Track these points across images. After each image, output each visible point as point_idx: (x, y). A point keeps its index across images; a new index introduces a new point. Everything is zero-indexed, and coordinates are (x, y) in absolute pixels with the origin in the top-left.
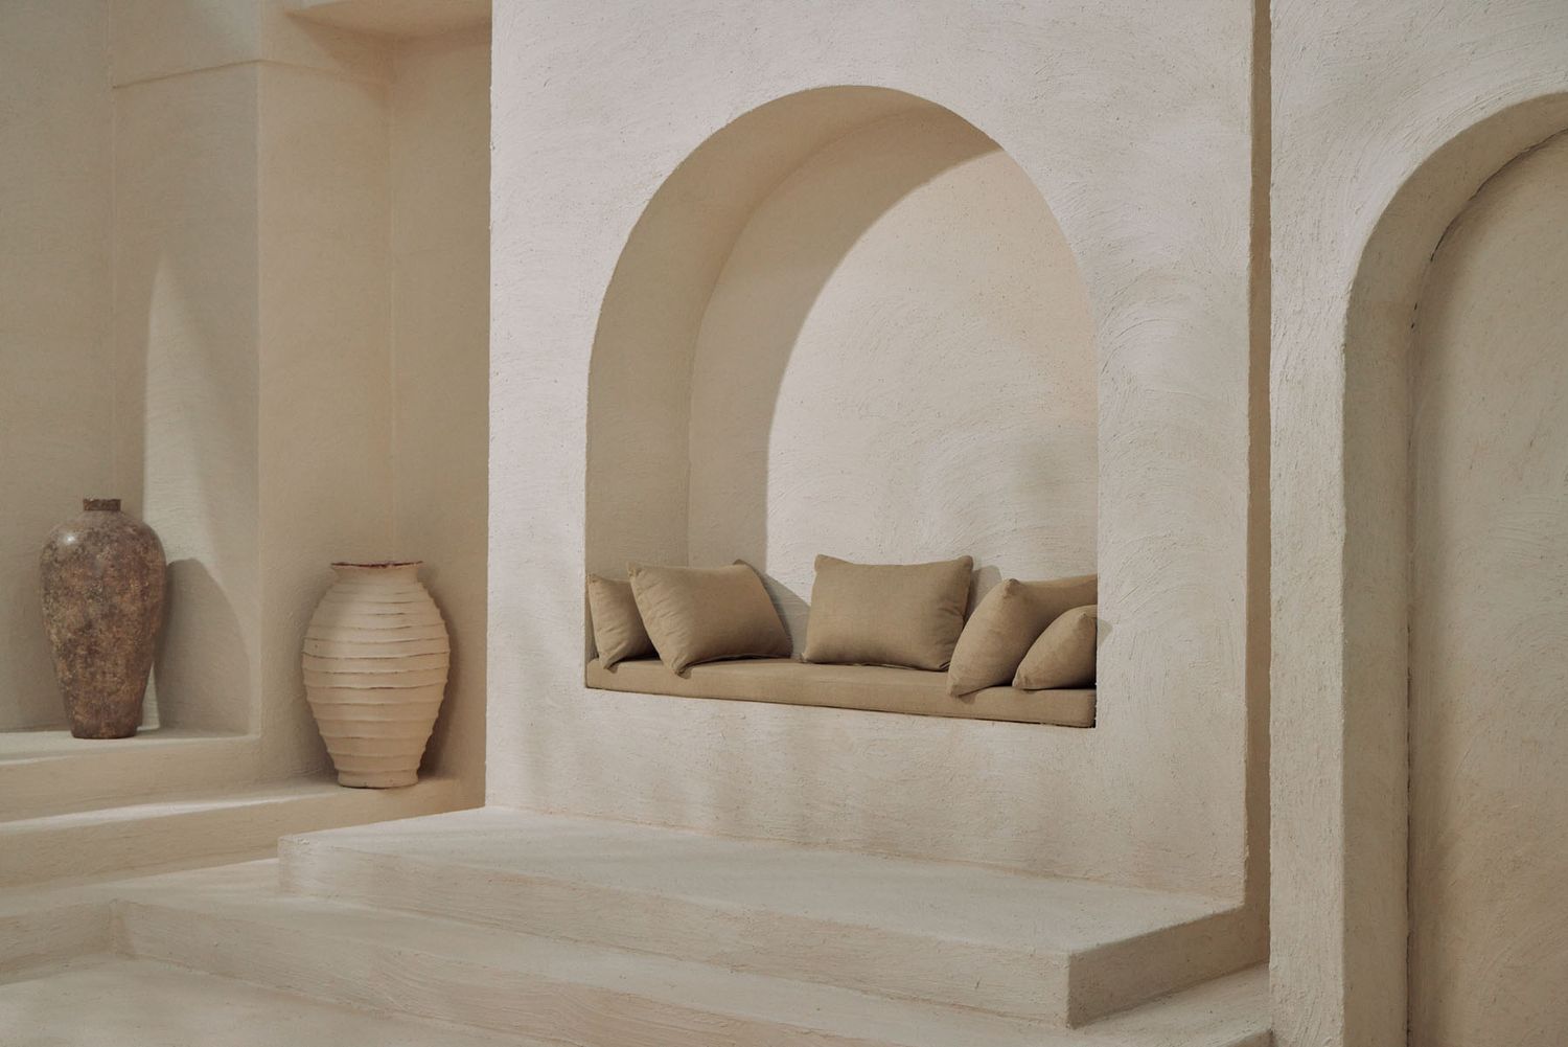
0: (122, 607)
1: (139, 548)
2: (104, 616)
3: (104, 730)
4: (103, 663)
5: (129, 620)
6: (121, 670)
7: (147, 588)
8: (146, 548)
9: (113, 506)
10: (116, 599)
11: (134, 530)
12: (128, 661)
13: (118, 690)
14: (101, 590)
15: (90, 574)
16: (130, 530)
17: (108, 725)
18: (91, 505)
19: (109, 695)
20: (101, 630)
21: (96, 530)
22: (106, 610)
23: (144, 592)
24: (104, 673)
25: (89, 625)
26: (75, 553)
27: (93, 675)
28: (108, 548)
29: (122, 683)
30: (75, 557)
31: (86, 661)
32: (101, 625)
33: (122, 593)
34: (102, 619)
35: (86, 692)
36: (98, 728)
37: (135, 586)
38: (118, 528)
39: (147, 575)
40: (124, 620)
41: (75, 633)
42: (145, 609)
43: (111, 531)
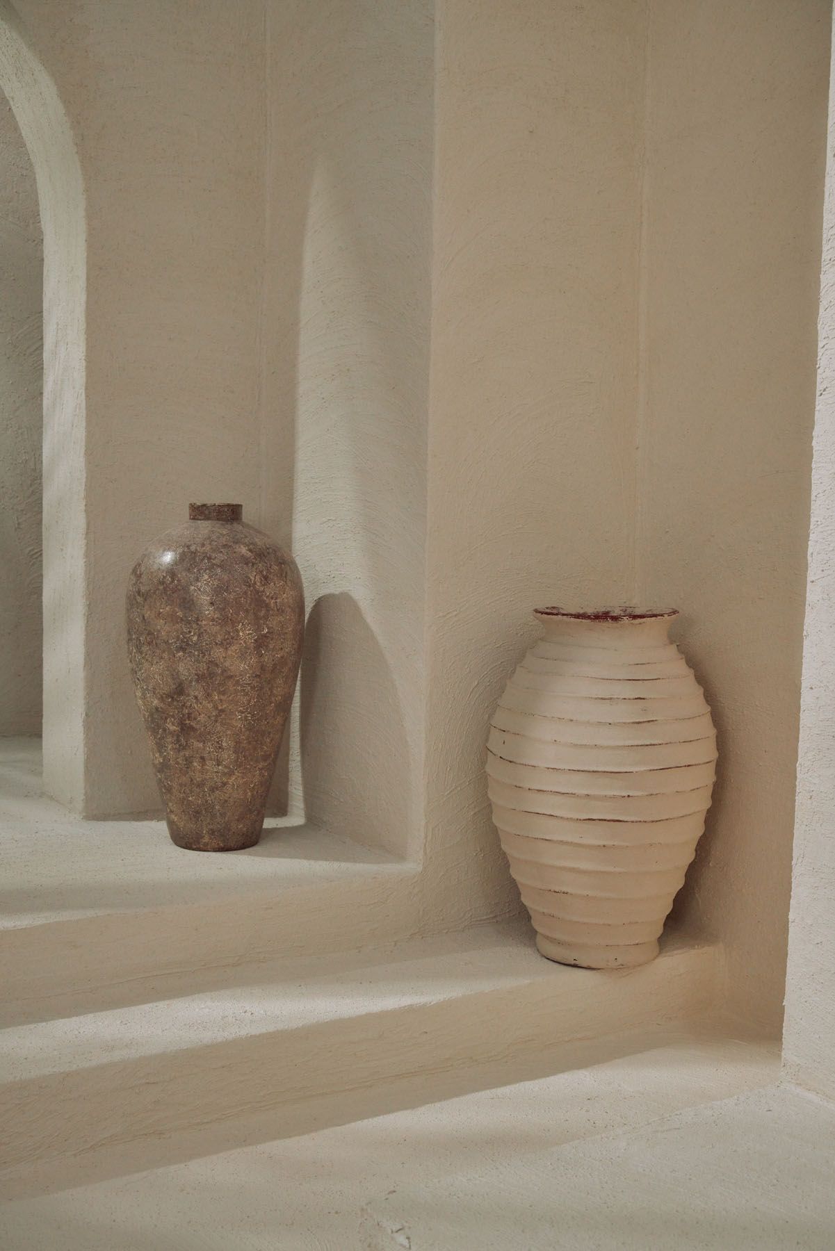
0: (227, 664)
1: (253, 576)
2: (200, 678)
3: (206, 840)
4: (201, 745)
5: (237, 683)
6: (228, 756)
7: (265, 636)
8: (266, 578)
9: (231, 513)
10: (218, 653)
11: (250, 550)
12: (238, 743)
13: (224, 784)
14: (195, 638)
15: (180, 614)
16: (243, 550)
17: (212, 832)
18: (199, 512)
19: (213, 790)
20: (196, 697)
21: (193, 548)
22: (203, 666)
23: (261, 643)
24: (203, 758)
25: (180, 690)
26: (162, 583)
27: (189, 761)
28: (206, 577)
29: (231, 774)
30: (161, 587)
31: (178, 741)
32: (196, 690)
33: (226, 644)
34: (197, 681)
35: (181, 785)
36: (199, 837)
37: (246, 634)
38: (225, 546)
39: (266, 618)
40: (230, 683)
41: (162, 699)
42: (263, 668)
43: (214, 551)
